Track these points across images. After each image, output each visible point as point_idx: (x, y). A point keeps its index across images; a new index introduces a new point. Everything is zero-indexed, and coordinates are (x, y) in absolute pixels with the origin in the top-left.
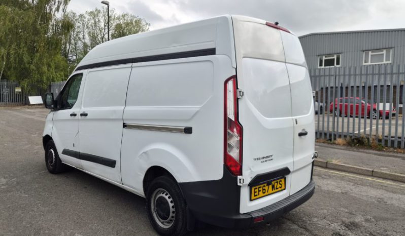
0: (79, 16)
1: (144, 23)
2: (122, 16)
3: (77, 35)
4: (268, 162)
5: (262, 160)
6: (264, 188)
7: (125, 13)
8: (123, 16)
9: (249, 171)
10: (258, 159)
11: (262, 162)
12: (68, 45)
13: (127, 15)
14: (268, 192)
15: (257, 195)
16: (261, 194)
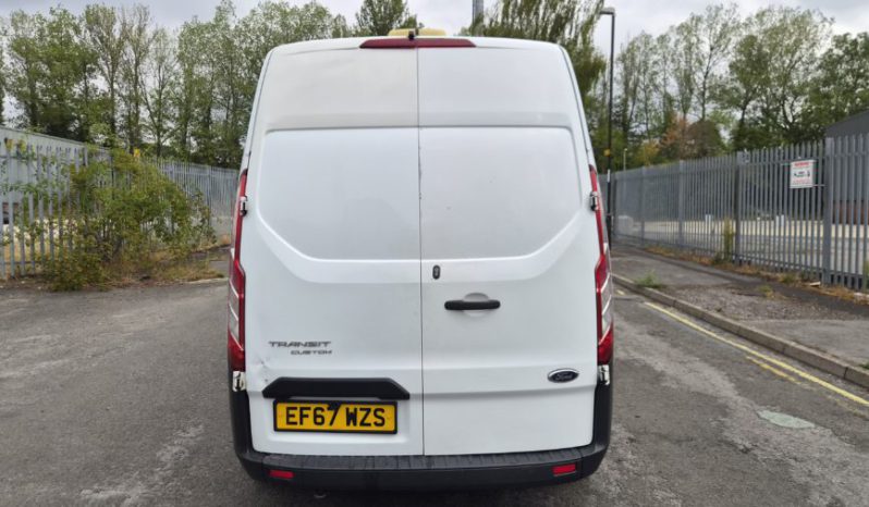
0: (658, 39)
1: (816, 19)
2: (758, 16)
3: (651, 80)
4: (312, 354)
5: (293, 348)
6: (319, 412)
7: (765, 7)
8: (760, 16)
9: (260, 366)
10: (280, 344)
11: (293, 353)
12: (630, 103)
13: (769, 10)
14: (331, 423)
15: (295, 423)
16: (309, 423)
